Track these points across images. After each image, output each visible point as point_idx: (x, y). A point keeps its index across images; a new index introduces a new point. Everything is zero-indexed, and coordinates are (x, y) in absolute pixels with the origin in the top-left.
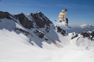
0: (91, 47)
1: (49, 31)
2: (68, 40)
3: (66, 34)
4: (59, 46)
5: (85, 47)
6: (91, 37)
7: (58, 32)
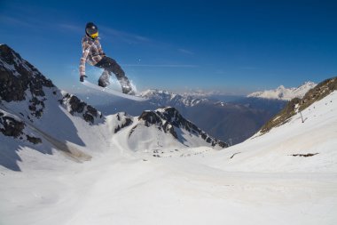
0: (165, 150)
1: (41, 110)
2: (103, 136)
3: (98, 117)
4: (80, 157)
5: (151, 150)
6: (164, 122)
7: (71, 113)
